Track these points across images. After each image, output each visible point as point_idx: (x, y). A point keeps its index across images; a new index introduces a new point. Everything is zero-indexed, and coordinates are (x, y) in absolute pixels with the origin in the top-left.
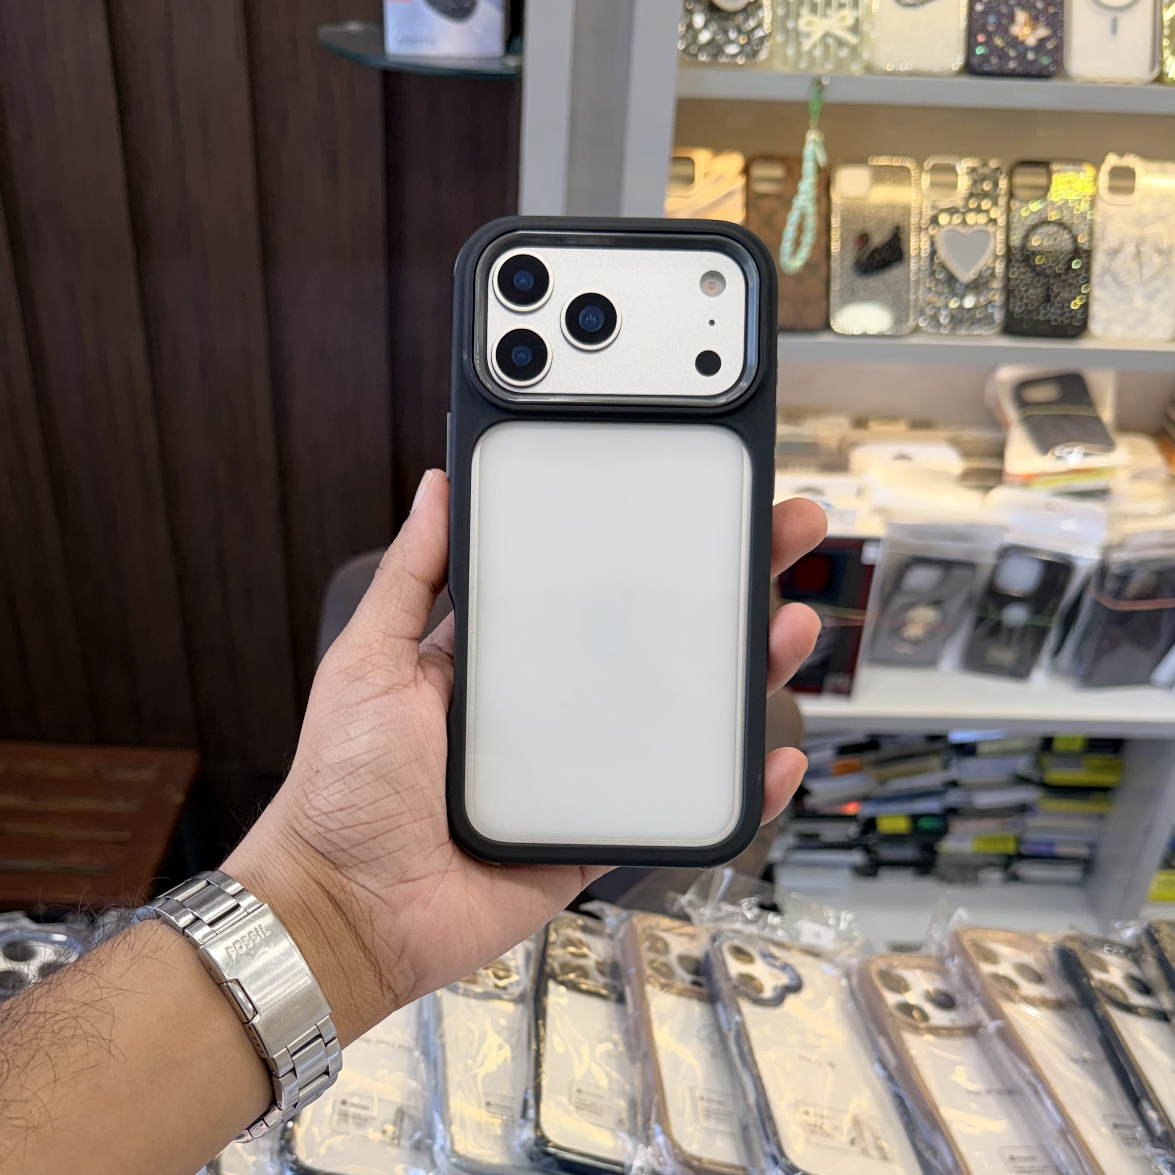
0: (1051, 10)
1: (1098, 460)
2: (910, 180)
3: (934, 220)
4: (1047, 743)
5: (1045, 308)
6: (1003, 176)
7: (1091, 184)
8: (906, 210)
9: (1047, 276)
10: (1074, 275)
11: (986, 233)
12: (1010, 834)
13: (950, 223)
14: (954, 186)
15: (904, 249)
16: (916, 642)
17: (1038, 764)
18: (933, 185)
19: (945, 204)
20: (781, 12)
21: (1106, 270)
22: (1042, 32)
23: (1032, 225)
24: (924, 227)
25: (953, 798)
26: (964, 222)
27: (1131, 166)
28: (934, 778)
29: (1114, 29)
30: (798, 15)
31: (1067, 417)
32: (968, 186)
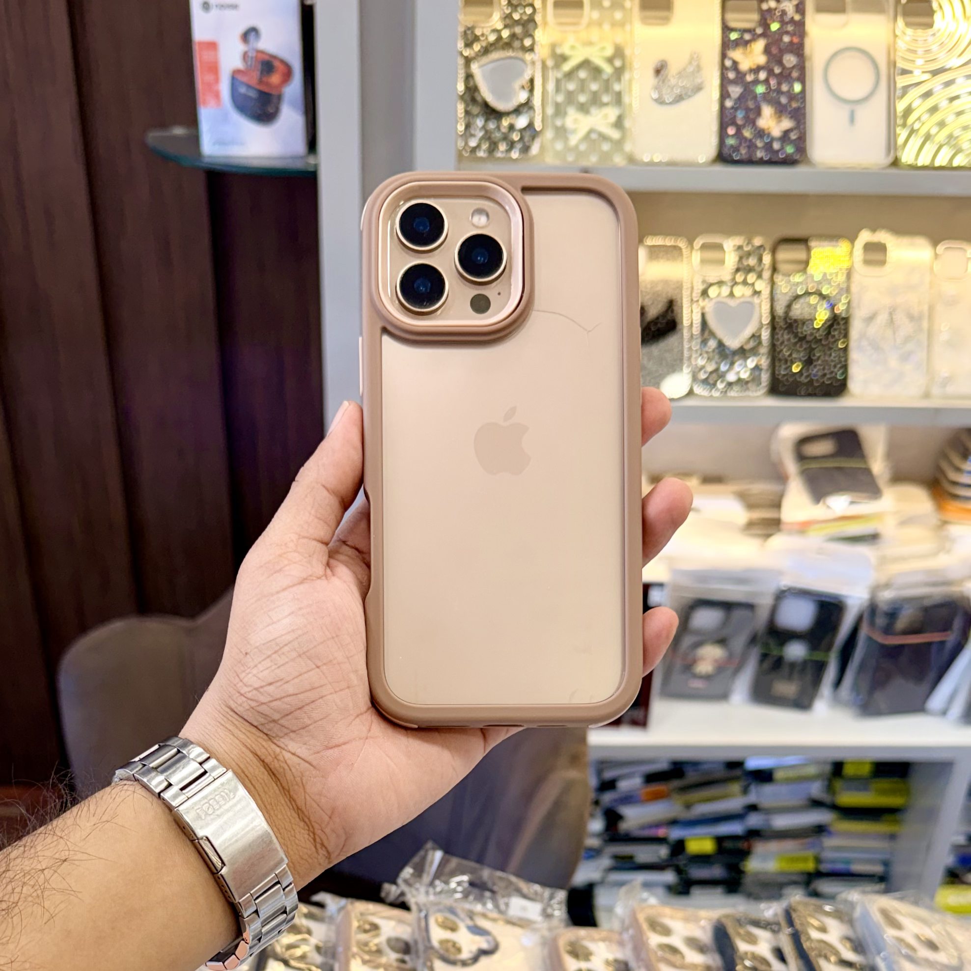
0: (794, 105)
1: (867, 507)
2: (682, 258)
3: (705, 293)
4: (838, 768)
5: (808, 370)
6: (766, 252)
7: (847, 258)
8: (679, 286)
9: (808, 342)
10: (833, 340)
11: (751, 304)
12: (810, 853)
13: (719, 295)
14: (722, 262)
15: (678, 320)
16: (707, 677)
17: (830, 788)
18: (703, 261)
19: (712, 277)
20: (550, 111)
21: (863, 336)
22: (787, 124)
23: (794, 297)
24: (695, 299)
25: (754, 821)
26: (732, 294)
27: (883, 242)
28: (735, 803)
29: (852, 119)
30: (565, 114)
31: (839, 469)
32: (735, 262)
